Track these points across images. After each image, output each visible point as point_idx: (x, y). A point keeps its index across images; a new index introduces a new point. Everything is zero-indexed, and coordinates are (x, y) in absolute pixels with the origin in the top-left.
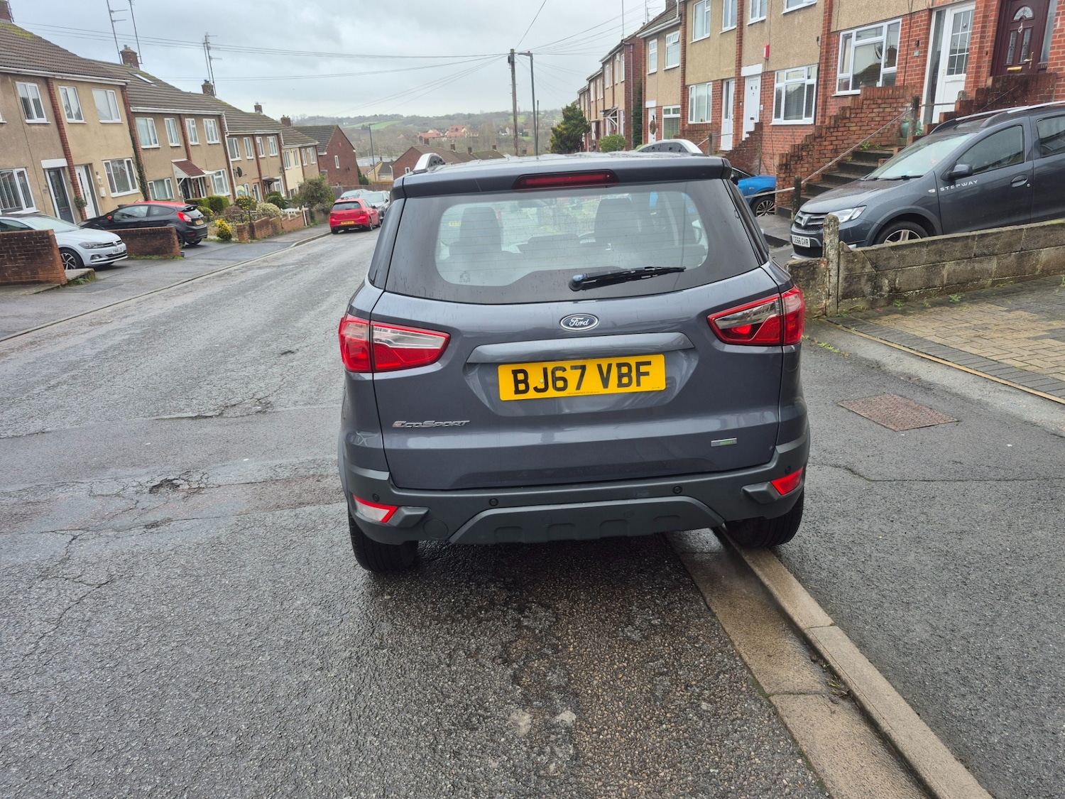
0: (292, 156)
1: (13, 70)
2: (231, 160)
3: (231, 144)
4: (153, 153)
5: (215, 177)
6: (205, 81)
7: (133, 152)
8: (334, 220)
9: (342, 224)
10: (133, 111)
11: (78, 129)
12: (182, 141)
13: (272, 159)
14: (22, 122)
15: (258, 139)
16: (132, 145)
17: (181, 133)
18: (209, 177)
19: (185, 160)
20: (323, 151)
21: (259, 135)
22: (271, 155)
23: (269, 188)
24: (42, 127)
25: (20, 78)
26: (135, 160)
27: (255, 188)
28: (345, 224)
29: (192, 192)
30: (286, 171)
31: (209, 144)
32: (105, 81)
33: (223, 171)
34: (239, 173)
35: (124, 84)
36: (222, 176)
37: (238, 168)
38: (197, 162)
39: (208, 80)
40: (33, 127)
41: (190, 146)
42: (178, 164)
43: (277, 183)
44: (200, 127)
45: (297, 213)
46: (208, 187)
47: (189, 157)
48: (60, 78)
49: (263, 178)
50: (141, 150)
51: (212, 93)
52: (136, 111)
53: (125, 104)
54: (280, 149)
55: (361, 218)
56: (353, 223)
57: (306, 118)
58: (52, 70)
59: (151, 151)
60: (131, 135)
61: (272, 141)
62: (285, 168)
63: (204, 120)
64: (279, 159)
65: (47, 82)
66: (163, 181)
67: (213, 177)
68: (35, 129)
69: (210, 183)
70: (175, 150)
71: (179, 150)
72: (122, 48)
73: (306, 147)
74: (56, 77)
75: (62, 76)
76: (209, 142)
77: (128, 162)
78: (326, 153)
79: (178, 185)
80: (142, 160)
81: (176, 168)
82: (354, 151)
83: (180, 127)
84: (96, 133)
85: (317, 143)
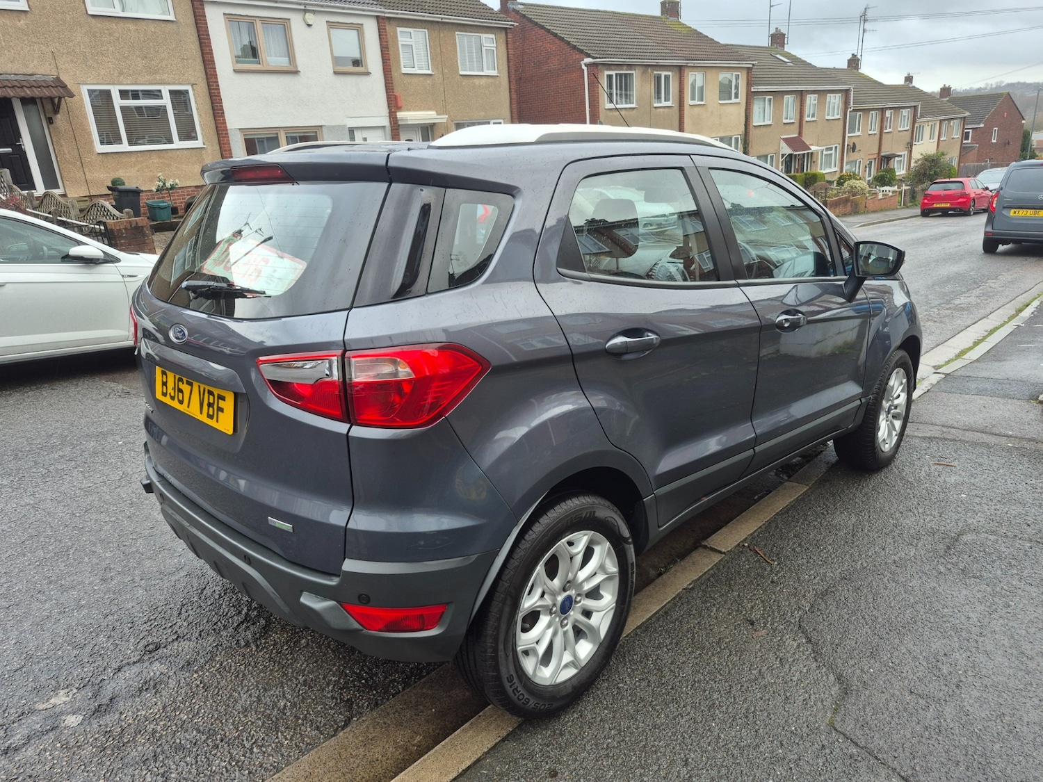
0: (927, 130)
1: (653, 62)
2: (847, 135)
3: (853, 119)
4: (764, 130)
5: (825, 153)
6: (853, 55)
7: (744, 129)
8: (926, 201)
9: (935, 206)
10: (753, 90)
11: (696, 110)
12: (798, 117)
13: (901, 133)
14: (651, 105)
15: (888, 113)
16: (744, 123)
17: (799, 110)
18: (817, 153)
19: (796, 135)
20: (979, 124)
21: (890, 108)
22: (900, 129)
23: (887, 164)
24: (666, 110)
25: (658, 69)
26: (743, 137)
27: (870, 164)
28: (938, 206)
29: (795, 167)
30: (914, 147)
31: (827, 120)
32: (734, 64)
33: (836, 147)
34: (853, 148)
35: (751, 66)
36: (833, 151)
37: (854, 144)
38: (806, 139)
39: (856, 54)
40: (659, 110)
41: (804, 122)
42: (786, 140)
43: (900, 159)
44: (821, 103)
45: (893, 192)
46: (814, 162)
47: (800, 133)
48: (692, 65)
49: (882, 154)
50: (751, 126)
51: (857, 67)
52: (756, 90)
53: (748, 84)
54: (914, 122)
55: (960, 200)
56: (948, 205)
57: (1004, 84)
58: (687, 58)
59: (762, 128)
60: (746, 114)
61: (906, 114)
62: (914, 143)
63: (828, 95)
64: (909, 134)
65: (680, 69)
66: (767, 156)
67: (822, 152)
68: (660, 112)
69: (817, 159)
70: (787, 127)
71: (791, 126)
72: (773, 31)
73: (949, 120)
74: (689, 65)
75: (694, 63)
76: (827, 117)
77: (737, 139)
78: (982, 125)
79: (781, 160)
80: (750, 137)
81: (783, 144)
82: (1023, 122)
83: (799, 103)
84: (712, 113)
85: (967, 114)
